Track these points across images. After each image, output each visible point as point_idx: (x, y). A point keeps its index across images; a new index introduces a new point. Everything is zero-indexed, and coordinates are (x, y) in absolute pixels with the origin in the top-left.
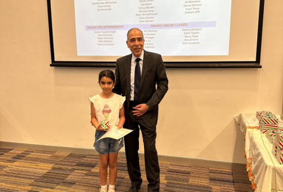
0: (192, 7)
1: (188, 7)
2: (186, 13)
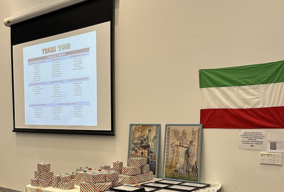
0: (78, 92)
1: (76, 92)
2: (75, 95)
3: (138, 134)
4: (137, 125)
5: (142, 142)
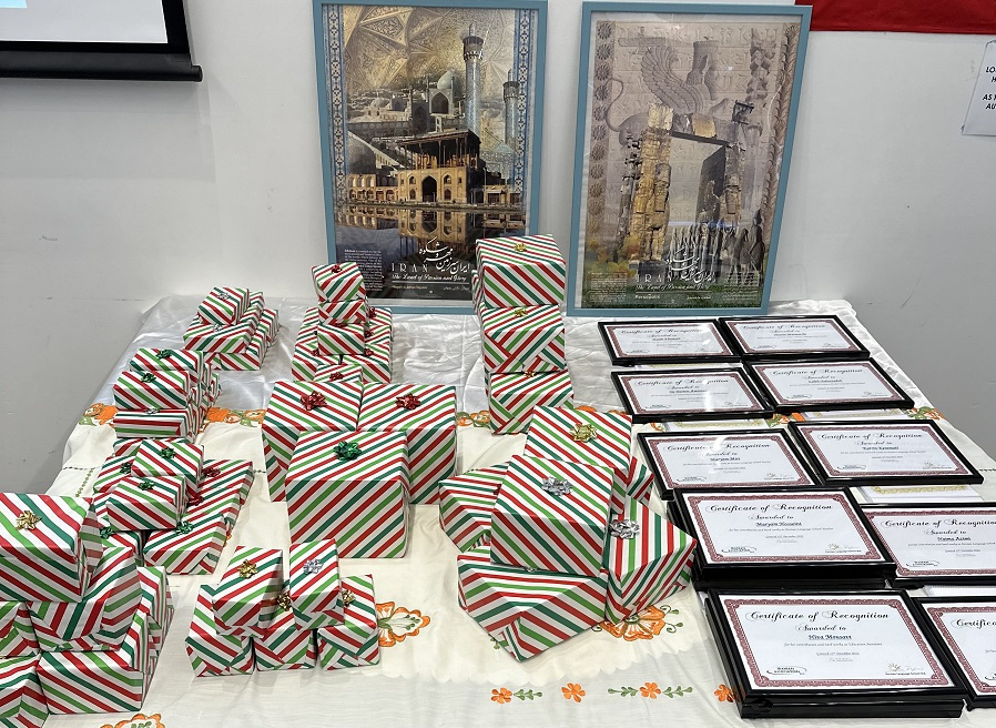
5: (421, 119)
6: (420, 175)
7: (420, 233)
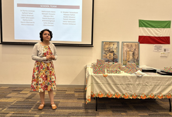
3: (107, 46)
4: (106, 42)
5: (109, 50)
6: (109, 54)
7: (109, 58)
